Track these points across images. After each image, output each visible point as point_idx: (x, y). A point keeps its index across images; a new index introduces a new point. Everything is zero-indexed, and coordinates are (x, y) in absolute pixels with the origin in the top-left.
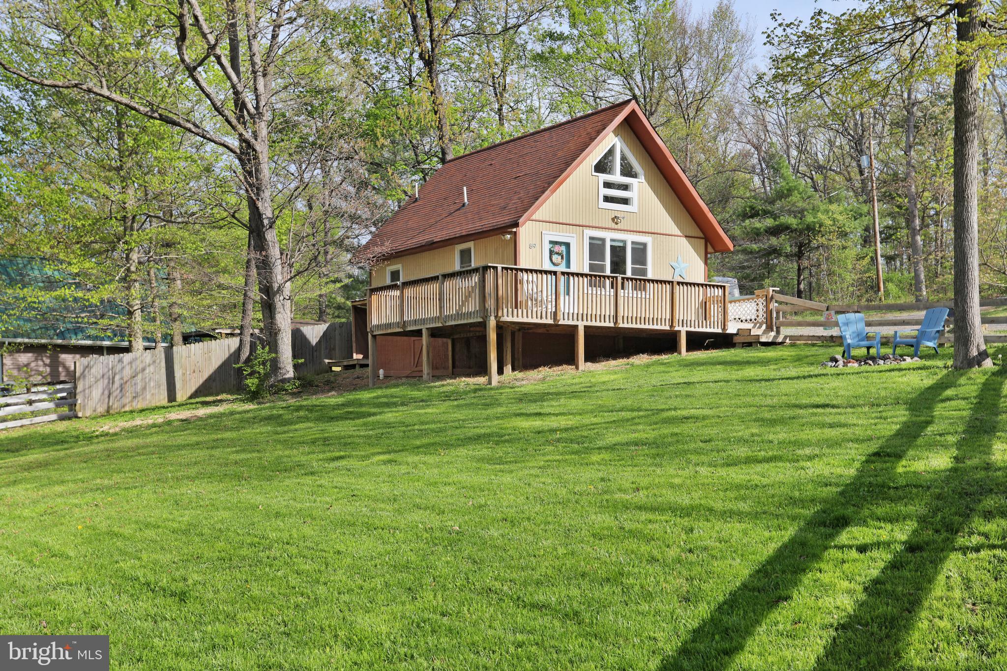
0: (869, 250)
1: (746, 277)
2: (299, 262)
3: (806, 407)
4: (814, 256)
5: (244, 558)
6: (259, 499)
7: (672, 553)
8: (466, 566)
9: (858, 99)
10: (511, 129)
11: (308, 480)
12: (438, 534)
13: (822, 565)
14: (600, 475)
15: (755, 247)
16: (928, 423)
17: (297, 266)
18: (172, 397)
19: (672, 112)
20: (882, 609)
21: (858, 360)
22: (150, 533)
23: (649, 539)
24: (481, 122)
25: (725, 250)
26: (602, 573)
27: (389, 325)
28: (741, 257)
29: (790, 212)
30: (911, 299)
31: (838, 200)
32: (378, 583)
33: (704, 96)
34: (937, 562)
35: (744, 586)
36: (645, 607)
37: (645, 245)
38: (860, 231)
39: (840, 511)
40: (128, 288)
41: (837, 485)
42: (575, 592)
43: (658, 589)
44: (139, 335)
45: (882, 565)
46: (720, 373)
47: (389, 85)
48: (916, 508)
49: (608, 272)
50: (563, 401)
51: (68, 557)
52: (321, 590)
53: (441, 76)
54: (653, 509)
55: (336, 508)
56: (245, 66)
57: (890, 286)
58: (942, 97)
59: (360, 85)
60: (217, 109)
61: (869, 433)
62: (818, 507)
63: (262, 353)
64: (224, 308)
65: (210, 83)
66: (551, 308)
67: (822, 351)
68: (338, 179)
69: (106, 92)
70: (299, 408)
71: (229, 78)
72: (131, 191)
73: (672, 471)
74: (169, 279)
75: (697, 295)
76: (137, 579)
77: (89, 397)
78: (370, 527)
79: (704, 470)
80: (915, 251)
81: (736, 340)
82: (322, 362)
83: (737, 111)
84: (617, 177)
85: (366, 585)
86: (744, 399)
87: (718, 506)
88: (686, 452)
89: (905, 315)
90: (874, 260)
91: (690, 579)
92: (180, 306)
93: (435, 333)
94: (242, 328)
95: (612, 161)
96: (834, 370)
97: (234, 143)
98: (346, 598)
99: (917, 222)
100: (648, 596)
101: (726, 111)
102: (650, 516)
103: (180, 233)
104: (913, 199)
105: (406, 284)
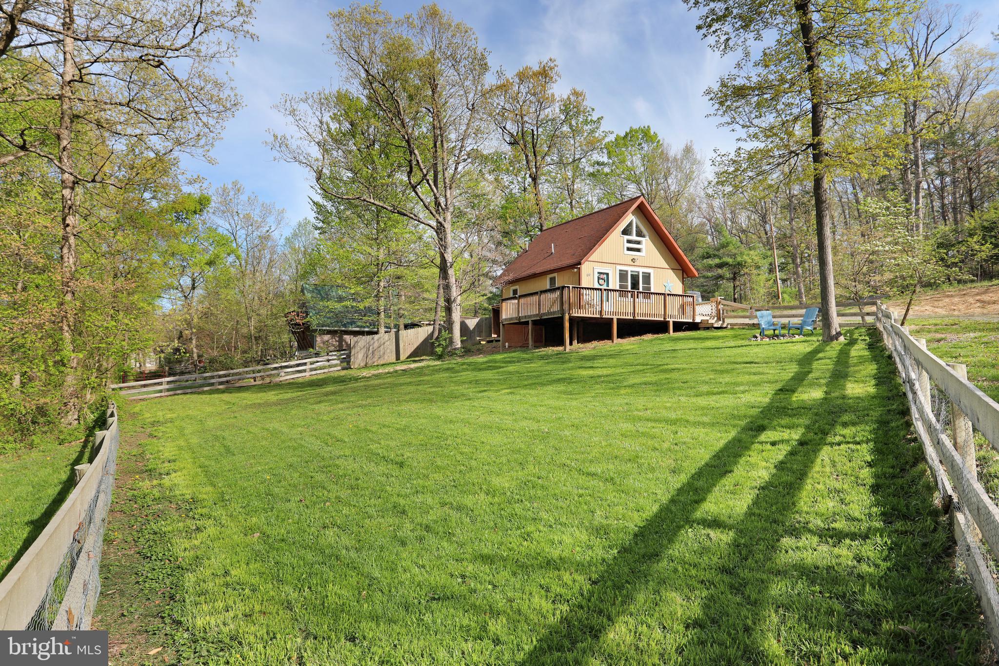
0: (772, 276)
1: (705, 291)
2: (465, 286)
3: (740, 363)
4: (742, 279)
5: (433, 445)
6: (441, 413)
7: (666, 445)
8: (552, 451)
9: (762, 194)
10: (577, 212)
11: (467, 403)
12: (536, 433)
13: (751, 453)
14: (626, 401)
15: (710, 274)
16: (810, 372)
17: (464, 288)
18: (398, 358)
19: (663, 202)
20: (785, 478)
21: (768, 337)
22: (385, 430)
23: (653, 437)
24: (561, 209)
25: (693, 276)
26: (627, 456)
27: (511, 319)
28: (702, 280)
29: (728, 255)
30: (797, 303)
31: (754, 248)
32: (504, 460)
33: (679, 194)
34: (816, 451)
35: (707, 464)
36: (650, 476)
37: (649, 274)
38: (767, 266)
39: (760, 422)
40: (378, 301)
41: (759, 407)
42: (611, 467)
43: (658, 466)
44: (383, 325)
45: (785, 453)
46: (692, 344)
47: (513, 191)
48: (804, 421)
49: (629, 289)
50: (605, 360)
51: (345, 442)
52: (474, 463)
53: (540, 186)
54: (655, 421)
55: (482, 419)
56: (441, 184)
57: (785, 296)
58: (808, 193)
59: (498, 192)
60: (426, 207)
61: (776, 378)
62: (748, 420)
63: (445, 334)
64: (426, 310)
65: (423, 193)
66: (598, 309)
67: (748, 332)
68: (486, 241)
69: (372, 201)
70: (463, 364)
71: (433, 191)
72: (381, 251)
73: (665, 399)
74: (398, 295)
75: (678, 301)
76: (379, 454)
77: (356, 358)
78: (500, 429)
79: (683, 399)
80: (798, 277)
81: (701, 326)
82: (475, 339)
83: (697, 201)
84: (634, 237)
85: (498, 461)
86: (705, 359)
87: (691, 419)
88: (673, 388)
89: (794, 312)
90: (775, 281)
91: (676, 460)
92: (404, 310)
93: (535, 322)
94: (434, 321)
95: (632, 229)
96: (755, 343)
97: (434, 223)
98: (486, 467)
99: (798, 260)
100: (652, 470)
101: (691, 201)
102: (653, 424)
103: (405, 271)
104: (795, 248)
105: (521, 297)
